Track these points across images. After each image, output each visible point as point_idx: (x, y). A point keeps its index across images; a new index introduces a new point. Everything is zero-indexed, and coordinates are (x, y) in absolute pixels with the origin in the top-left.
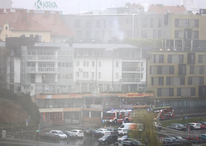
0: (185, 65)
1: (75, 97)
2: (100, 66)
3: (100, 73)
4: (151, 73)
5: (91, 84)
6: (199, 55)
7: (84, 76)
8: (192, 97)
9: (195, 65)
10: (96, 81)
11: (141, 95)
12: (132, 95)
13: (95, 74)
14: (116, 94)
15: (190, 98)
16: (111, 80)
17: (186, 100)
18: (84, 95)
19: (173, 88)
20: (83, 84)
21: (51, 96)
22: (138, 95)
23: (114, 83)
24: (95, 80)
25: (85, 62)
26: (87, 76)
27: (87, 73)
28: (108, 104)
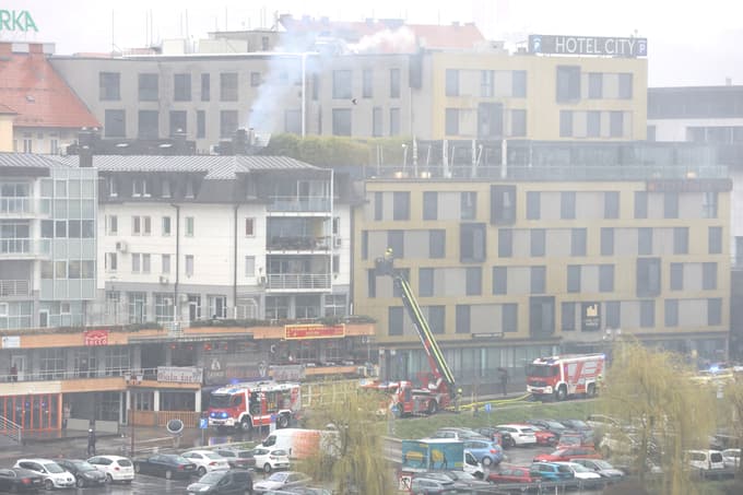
0: (482, 226)
1: (104, 343)
2: (190, 231)
3: (189, 257)
4: (365, 256)
5: (158, 297)
6: (529, 194)
7: (135, 268)
8: (508, 335)
9: (514, 227)
10: (176, 284)
11: (331, 332)
12: (301, 333)
13: (173, 259)
14: (249, 331)
15: (500, 340)
16: (229, 282)
17: (486, 348)
18: (134, 335)
19: (443, 307)
20: (131, 296)
21: (18, 338)
22: (321, 332)
23: (238, 291)
24: (173, 280)
25: (137, 220)
26: (147, 269)
27: (147, 256)
28: (219, 365)
